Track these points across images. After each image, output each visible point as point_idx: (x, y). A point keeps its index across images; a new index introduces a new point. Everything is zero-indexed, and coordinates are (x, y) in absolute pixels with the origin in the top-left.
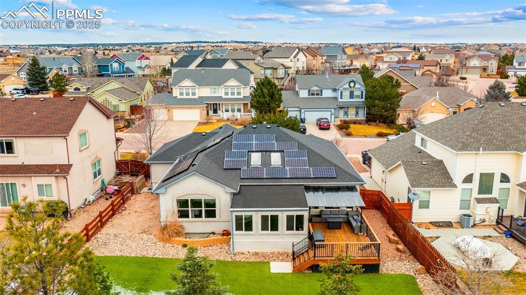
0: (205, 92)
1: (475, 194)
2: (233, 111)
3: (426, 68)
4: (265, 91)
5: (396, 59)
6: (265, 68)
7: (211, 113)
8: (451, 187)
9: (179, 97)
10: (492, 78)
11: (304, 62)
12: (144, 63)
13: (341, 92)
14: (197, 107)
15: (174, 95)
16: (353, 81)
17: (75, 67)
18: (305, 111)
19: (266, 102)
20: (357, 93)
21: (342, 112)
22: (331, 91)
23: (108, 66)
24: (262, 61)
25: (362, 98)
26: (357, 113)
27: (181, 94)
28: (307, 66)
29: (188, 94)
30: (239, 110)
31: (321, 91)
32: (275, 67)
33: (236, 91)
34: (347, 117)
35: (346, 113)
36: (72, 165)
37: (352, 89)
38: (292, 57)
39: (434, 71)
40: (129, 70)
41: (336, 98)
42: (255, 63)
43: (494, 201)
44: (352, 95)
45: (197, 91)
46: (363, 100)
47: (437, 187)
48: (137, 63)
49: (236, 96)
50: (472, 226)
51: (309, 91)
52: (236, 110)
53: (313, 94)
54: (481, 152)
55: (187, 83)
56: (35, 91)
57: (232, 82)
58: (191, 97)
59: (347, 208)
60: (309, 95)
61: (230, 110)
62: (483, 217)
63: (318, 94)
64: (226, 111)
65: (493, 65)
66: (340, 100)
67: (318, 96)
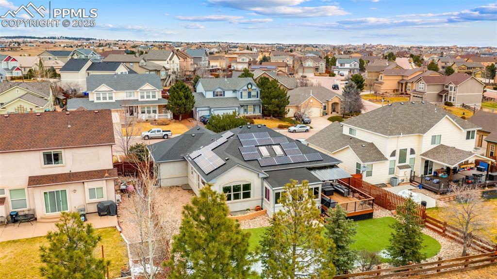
0: (121, 96)
1: (397, 164)
2: (149, 112)
3: (280, 69)
4: (181, 94)
5: (247, 60)
6: (150, 71)
7: (127, 115)
8: (385, 160)
9: (96, 101)
10: (322, 76)
11: (177, 64)
13: (241, 93)
15: (91, 100)
16: (250, 84)
18: (214, 110)
20: (254, 93)
21: (243, 110)
22: (232, 92)
24: (145, 64)
25: (258, 97)
26: (254, 110)
27: (98, 98)
28: (180, 67)
29: (105, 98)
30: (155, 112)
31: (224, 92)
32: (158, 69)
33: (151, 95)
34: (247, 113)
35: (245, 110)
37: (250, 90)
38: (168, 60)
39: (284, 71)
41: (236, 98)
42: (140, 66)
44: (249, 95)
45: (114, 95)
46: (258, 99)
47: (376, 161)
48: (4, 65)
49: (151, 99)
50: (398, 185)
51: (214, 92)
52: (152, 112)
53: (217, 95)
54: (402, 136)
55: (104, 88)
57: (148, 87)
58: (108, 101)
60: (214, 96)
61: (146, 112)
62: (402, 178)
63: (221, 95)
64: (142, 113)
65: (322, 65)
66: (240, 99)
67: (221, 97)
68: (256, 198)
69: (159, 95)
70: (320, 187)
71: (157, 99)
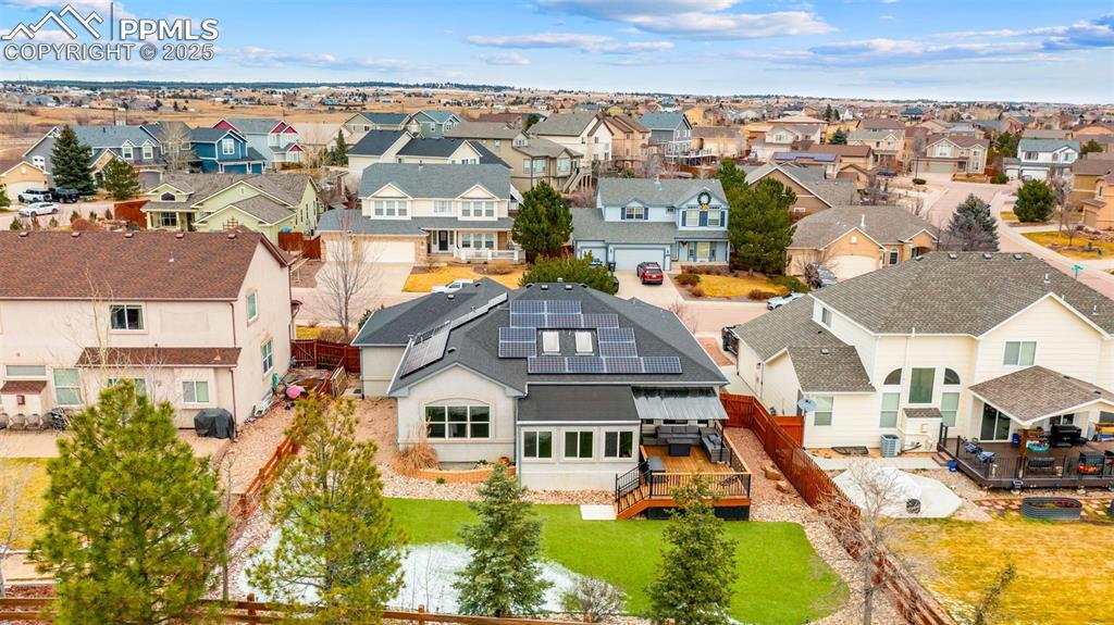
0: (425, 208)
1: (905, 403)
2: (478, 245)
3: (847, 161)
4: (541, 209)
5: (789, 139)
6: (533, 158)
7: (435, 248)
8: (866, 390)
9: (374, 217)
10: (975, 181)
11: (607, 145)
12: (286, 139)
13: (684, 213)
14: (409, 238)
15: (365, 213)
16: (706, 193)
17: (147, 147)
18: (615, 249)
19: (543, 230)
20: (713, 215)
21: (684, 252)
22: (664, 210)
23: (214, 145)
24: (526, 143)
25: (722, 225)
26: (713, 253)
27: (379, 212)
28: (613, 152)
29: (390, 212)
30: (490, 245)
31: (646, 210)
32: (551, 156)
33: (484, 208)
34: (695, 261)
35: (692, 254)
36: (240, 349)
37: (705, 208)
38: (584, 135)
39: (862, 166)
40: (253, 154)
41: (674, 224)
42: (515, 149)
43: (934, 413)
44: (703, 220)
45: (409, 207)
46: (725, 228)
47: (844, 390)
48: (271, 139)
49: (484, 218)
50: (899, 455)
51: (623, 209)
52: (484, 244)
53: (630, 217)
54: (913, 334)
55: (390, 190)
56: (70, 197)
57: (478, 191)
58: (397, 217)
59: (700, 422)
60: (623, 218)
61: (472, 244)
62: (916, 440)
63: (639, 216)
64: (464, 246)
65: (979, 156)
66: (681, 228)
67: (641, 221)
68: (500, 439)
69: (501, 210)
70: (636, 431)
71: (496, 219)
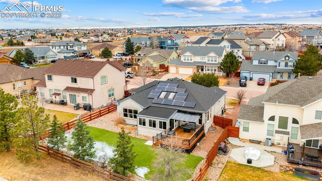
0: (198, 59)
1: (276, 128)
6: (251, 45)
7: (200, 71)
8: (261, 122)
9: (183, 61)
11: (283, 41)
12: (186, 40)
13: (279, 63)
14: (191, 67)
15: (181, 60)
16: (288, 56)
17: (148, 43)
18: (253, 73)
20: (290, 64)
21: (279, 76)
22: (274, 61)
23: (165, 42)
24: (250, 41)
26: (289, 76)
27: (185, 60)
28: (286, 43)
29: (188, 60)
30: (215, 70)
31: (267, 61)
32: (258, 44)
33: (214, 59)
34: (282, 79)
35: (281, 76)
36: (95, 90)
37: (287, 61)
38: (274, 38)
40: (176, 44)
41: (276, 66)
42: (245, 42)
44: (286, 65)
45: (193, 58)
46: (294, 68)
47: (253, 120)
48: (182, 40)
49: (214, 62)
50: (271, 146)
51: (259, 61)
52: (213, 70)
53: (261, 63)
54: (277, 104)
55: (188, 54)
56: (127, 55)
57: (212, 54)
58: (189, 61)
60: (259, 64)
61: (210, 70)
62: (279, 142)
63: (265, 63)
66: (278, 67)
67: (265, 65)
69: (220, 60)
71: (217, 63)
